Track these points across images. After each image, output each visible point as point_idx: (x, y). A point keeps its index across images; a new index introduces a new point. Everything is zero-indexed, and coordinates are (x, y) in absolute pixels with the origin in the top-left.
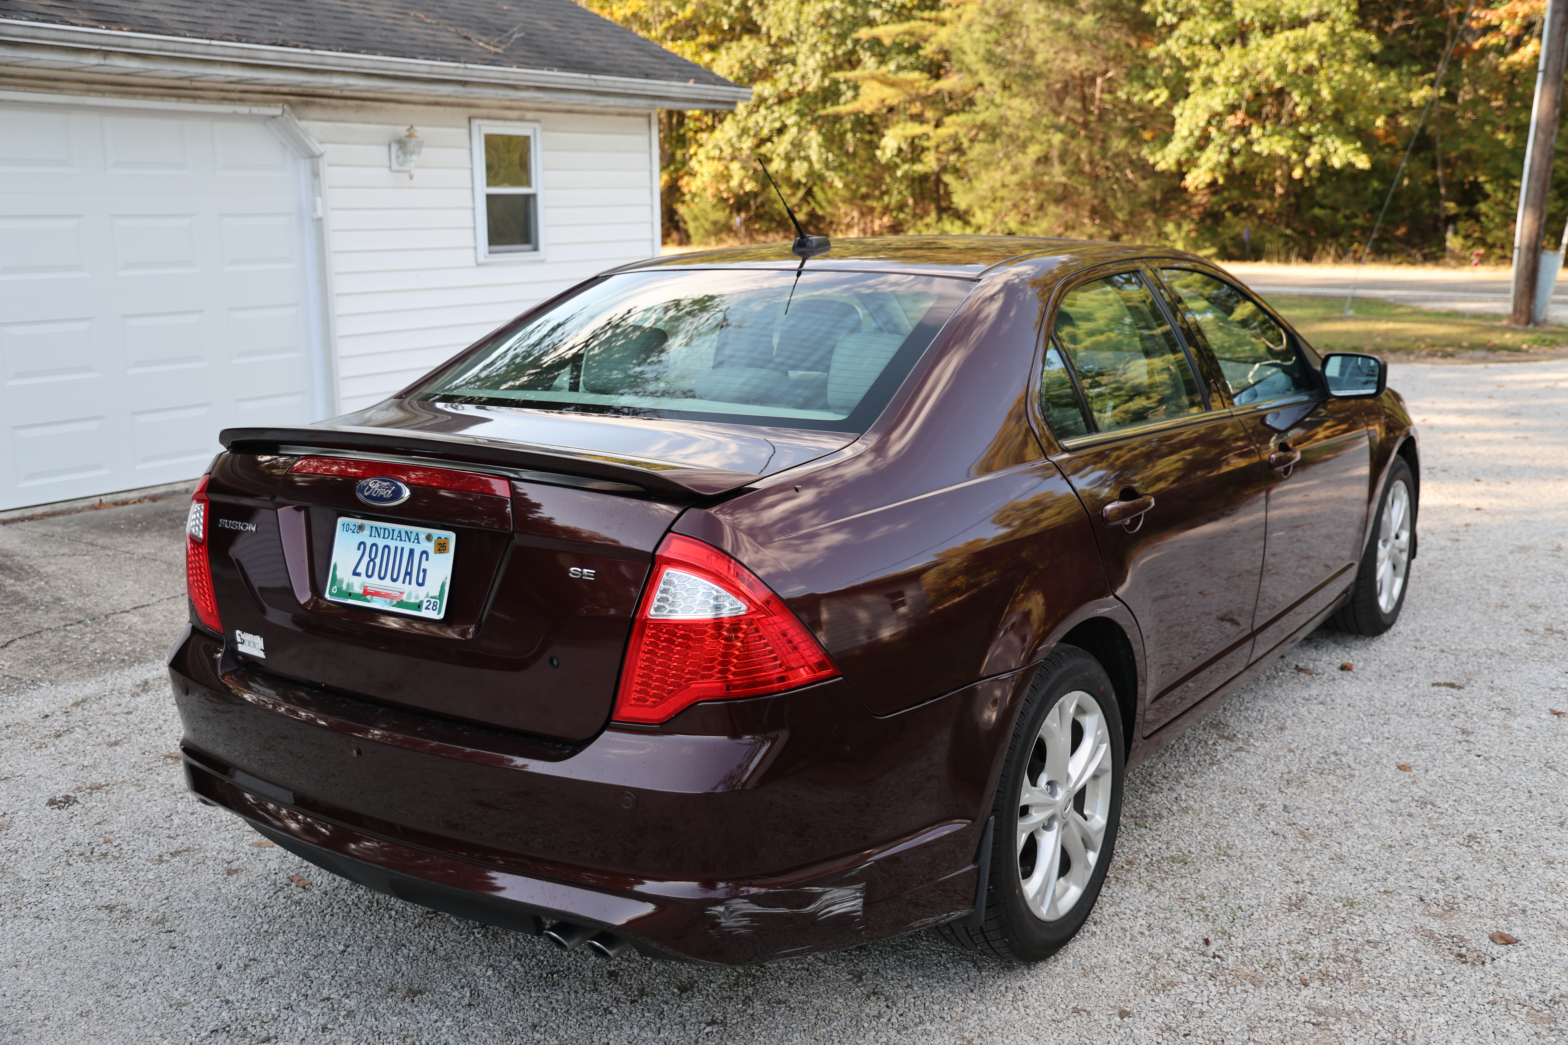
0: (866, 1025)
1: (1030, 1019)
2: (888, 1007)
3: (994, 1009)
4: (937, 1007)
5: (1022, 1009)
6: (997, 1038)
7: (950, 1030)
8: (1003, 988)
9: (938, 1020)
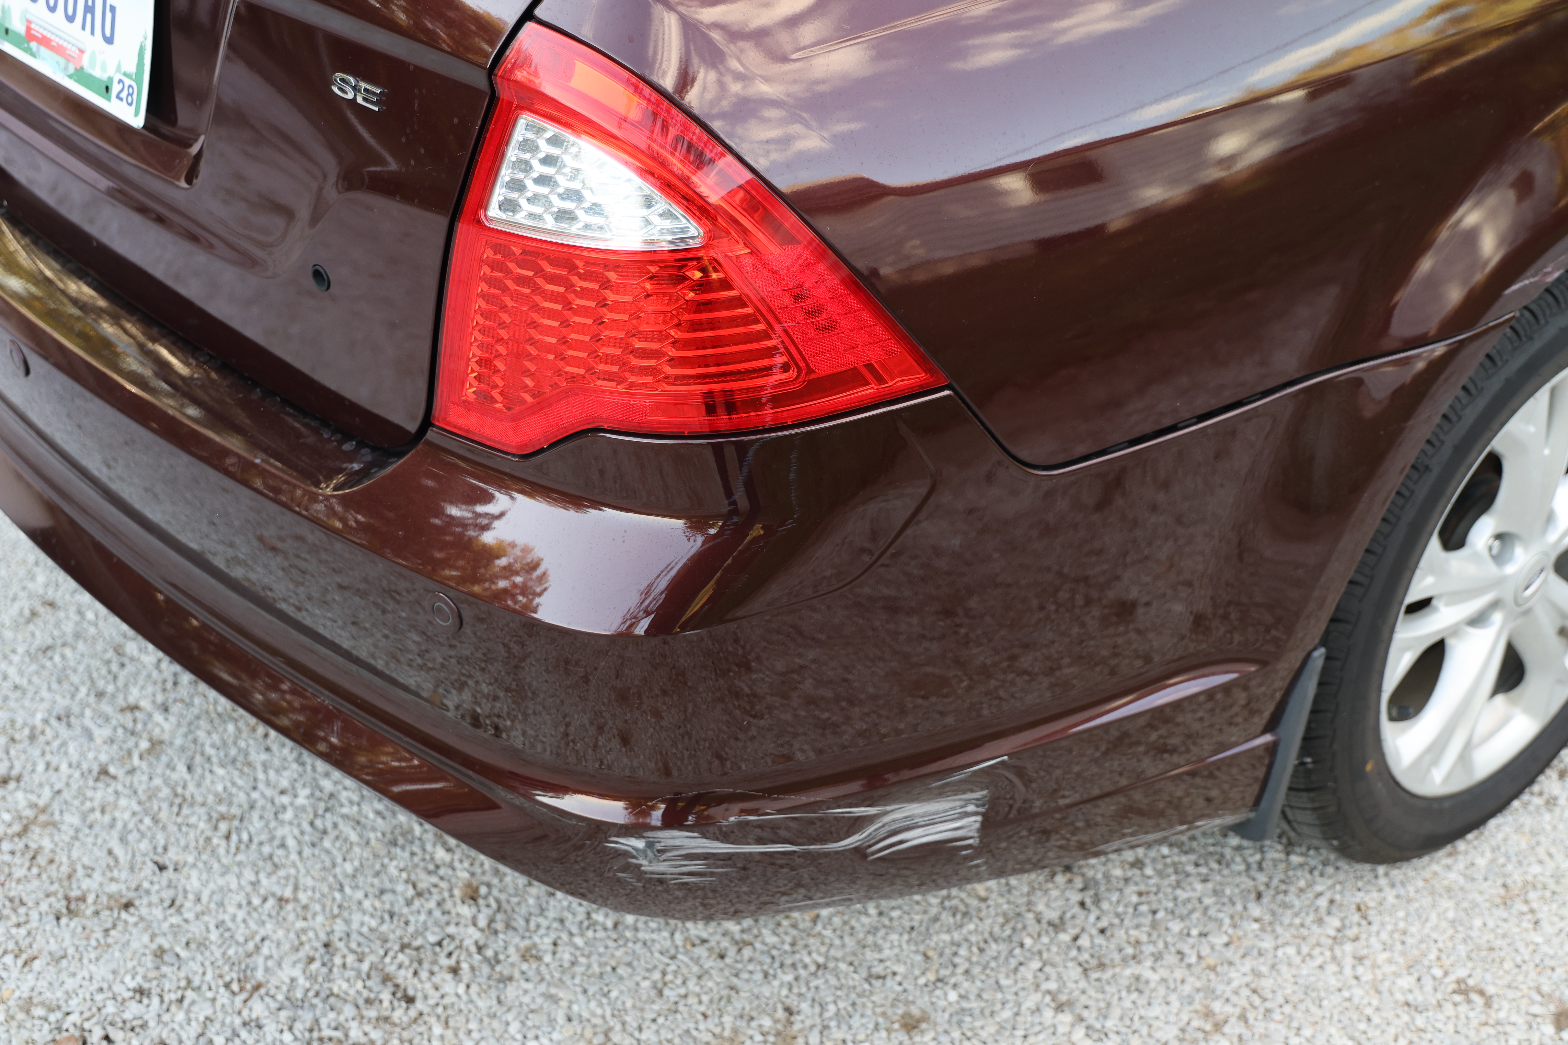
0: (1028, 942)
1: (1358, 992)
2: (1082, 904)
3: (1291, 951)
4: (1176, 926)
5: (1348, 962)
6: (1278, 1030)
7: (1187, 989)
8: (1323, 902)
9: (1171, 959)
